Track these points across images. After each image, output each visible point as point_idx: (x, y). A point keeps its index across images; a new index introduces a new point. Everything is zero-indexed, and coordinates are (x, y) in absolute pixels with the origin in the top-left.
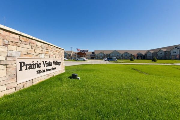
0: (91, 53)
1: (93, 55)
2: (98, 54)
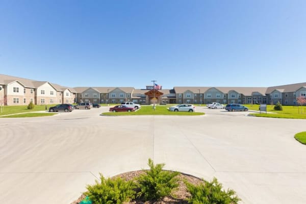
0: (169, 93)
1: (172, 95)
2: (182, 94)
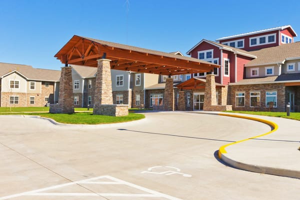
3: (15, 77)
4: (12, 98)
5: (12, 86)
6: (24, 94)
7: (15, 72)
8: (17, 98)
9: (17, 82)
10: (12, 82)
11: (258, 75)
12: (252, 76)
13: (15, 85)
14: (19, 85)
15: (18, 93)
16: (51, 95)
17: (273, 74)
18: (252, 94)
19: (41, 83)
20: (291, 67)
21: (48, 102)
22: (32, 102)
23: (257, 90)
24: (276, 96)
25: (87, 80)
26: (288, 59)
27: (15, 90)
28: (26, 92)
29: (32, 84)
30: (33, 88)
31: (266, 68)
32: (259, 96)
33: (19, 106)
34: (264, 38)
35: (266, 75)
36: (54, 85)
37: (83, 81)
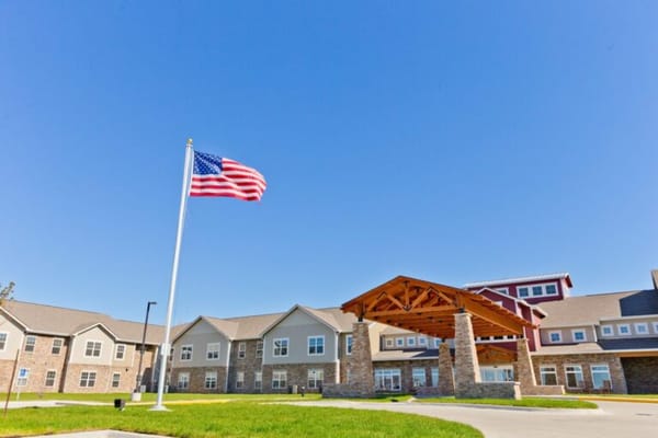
3: (96, 336)
4: (85, 375)
5: (89, 353)
6: (106, 367)
7: (99, 326)
8: (93, 375)
9: (98, 345)
10: (90, 344)
11: (561, 341)
12: (551, 342)
13: (93, 350)
14: (101, 351)
15: (97, 366)
16: (148, 371)
17: (585, 339)
18: (568, 369)
19: (134, 347)
20: (607, 331)
21: (143, 384)
22: (115, 384)
23: (576, 362)
24: (608, 371)
25: (235, 343)
26: (602, 319)
27: (92, 359)
28: (110, 364)
29: (121, 349)
30: (120, 356)
31: (574, 331)
32: (581, 372)
33: (94, 392)
34: (540, 288)
35: (575, 341)
36: (154, 352)
37: (230, 345)
